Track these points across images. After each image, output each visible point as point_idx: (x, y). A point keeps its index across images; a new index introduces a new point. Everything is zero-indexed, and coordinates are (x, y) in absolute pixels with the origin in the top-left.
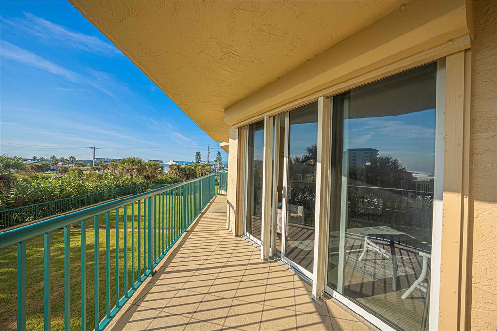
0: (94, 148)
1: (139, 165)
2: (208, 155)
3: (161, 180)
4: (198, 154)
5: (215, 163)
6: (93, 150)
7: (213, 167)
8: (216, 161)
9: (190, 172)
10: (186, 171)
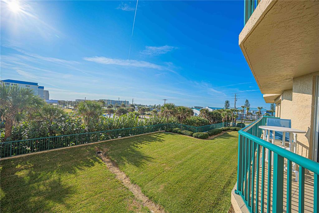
0: (165, 100)
1: (173, 108)
2: (235, 102)
3: (190, 121)
4: (227, 102)
5: (242, 109)
6: (164, 101)
7: (240, 113)
8: (243, 107)
9: (216, 116)
10: (213, 115)
